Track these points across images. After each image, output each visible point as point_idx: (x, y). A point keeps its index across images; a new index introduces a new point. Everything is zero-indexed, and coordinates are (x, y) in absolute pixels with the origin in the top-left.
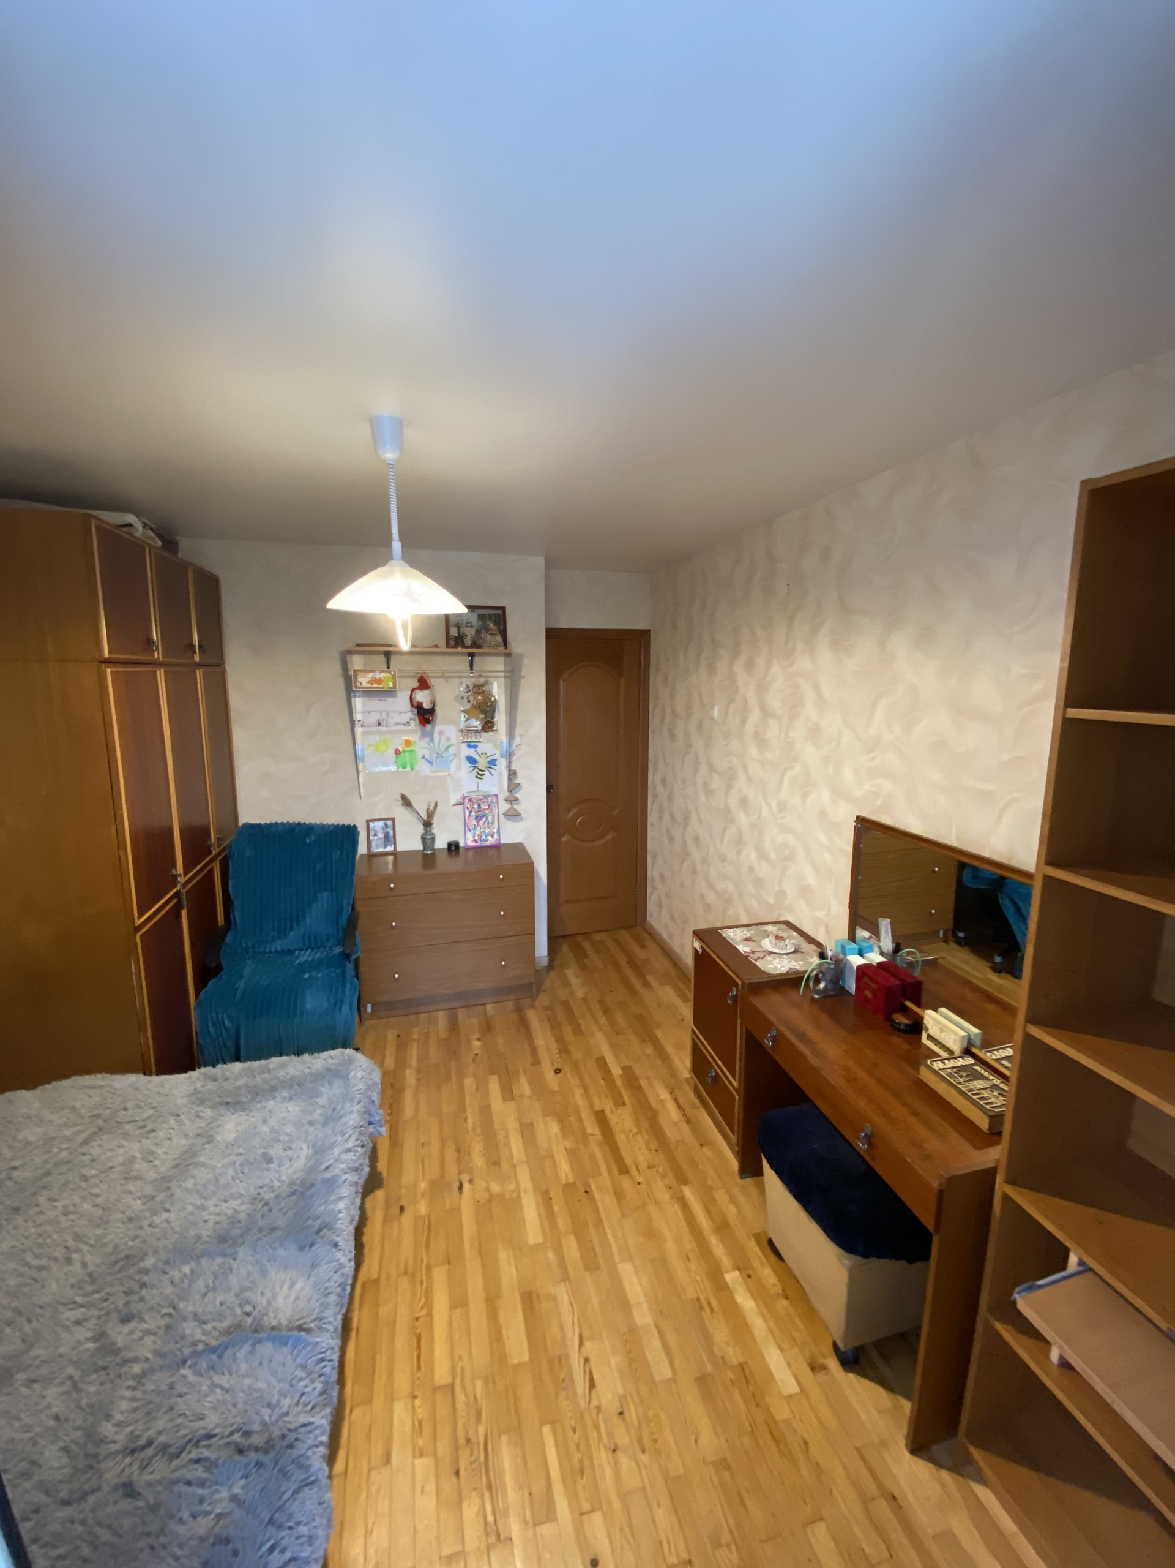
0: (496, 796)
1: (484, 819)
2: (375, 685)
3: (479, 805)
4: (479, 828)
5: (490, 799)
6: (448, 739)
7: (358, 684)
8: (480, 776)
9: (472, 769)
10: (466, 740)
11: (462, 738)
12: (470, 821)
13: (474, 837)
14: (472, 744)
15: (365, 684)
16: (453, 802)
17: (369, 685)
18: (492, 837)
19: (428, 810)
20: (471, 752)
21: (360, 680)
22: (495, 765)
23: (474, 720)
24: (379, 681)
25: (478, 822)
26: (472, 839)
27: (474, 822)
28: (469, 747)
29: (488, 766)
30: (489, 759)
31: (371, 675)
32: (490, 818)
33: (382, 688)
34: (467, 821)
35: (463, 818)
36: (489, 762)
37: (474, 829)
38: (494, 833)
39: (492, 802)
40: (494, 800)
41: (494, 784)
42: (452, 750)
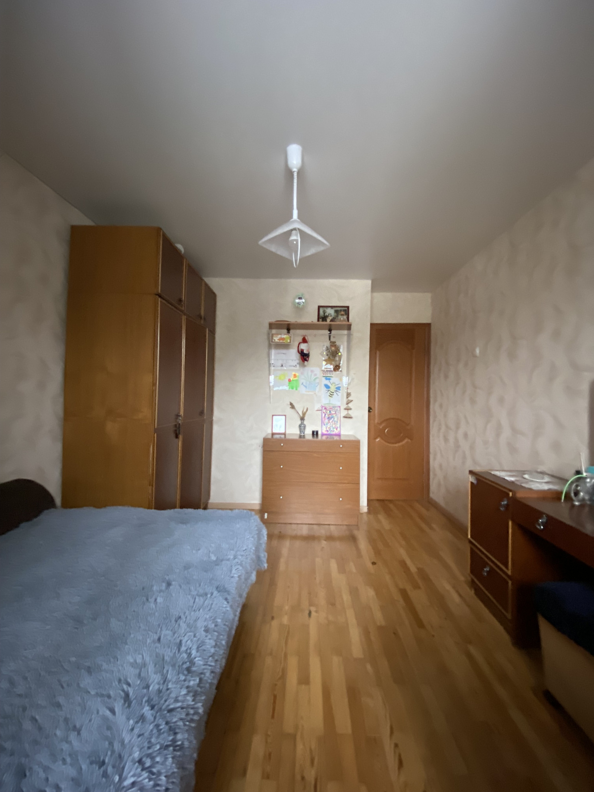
0: (340, 407)
1: (333, 419)
2: (281, 341)
3: (330, 411)
4: (329, 424)
5: (336, 408)
6: (315, 375)
7: (273, 341)
8: (331, 395)
9: (327, 391)
10: (324, 375)
11: (323, 374)
12: (325, 420)
13: (326, 428)
14: (328, 378)
15: (277, 341)
16: (316, 409)
17: (278, 341)
18: (337, 429)
19: (303, 411)
20: (327, 382)
21: (274, 338)
22: (340, 390)
23: (329, 365)
24: (283, 339)
25: (329, 421)
26: (325, 430)
27: (327, 421)
28: (326, 379)
29: (336, 390)
30: (337, 386)
31: (279, 336)
32: (336, 419)
33: (284, 342)
34: (323, 419)
35: (321, 418)
36: (337, 388)
37: (327, 424)
38: (338, 427)
39: (337, 410)
40: (339, 409)
41: (339, 400)
42: (317, 381)
